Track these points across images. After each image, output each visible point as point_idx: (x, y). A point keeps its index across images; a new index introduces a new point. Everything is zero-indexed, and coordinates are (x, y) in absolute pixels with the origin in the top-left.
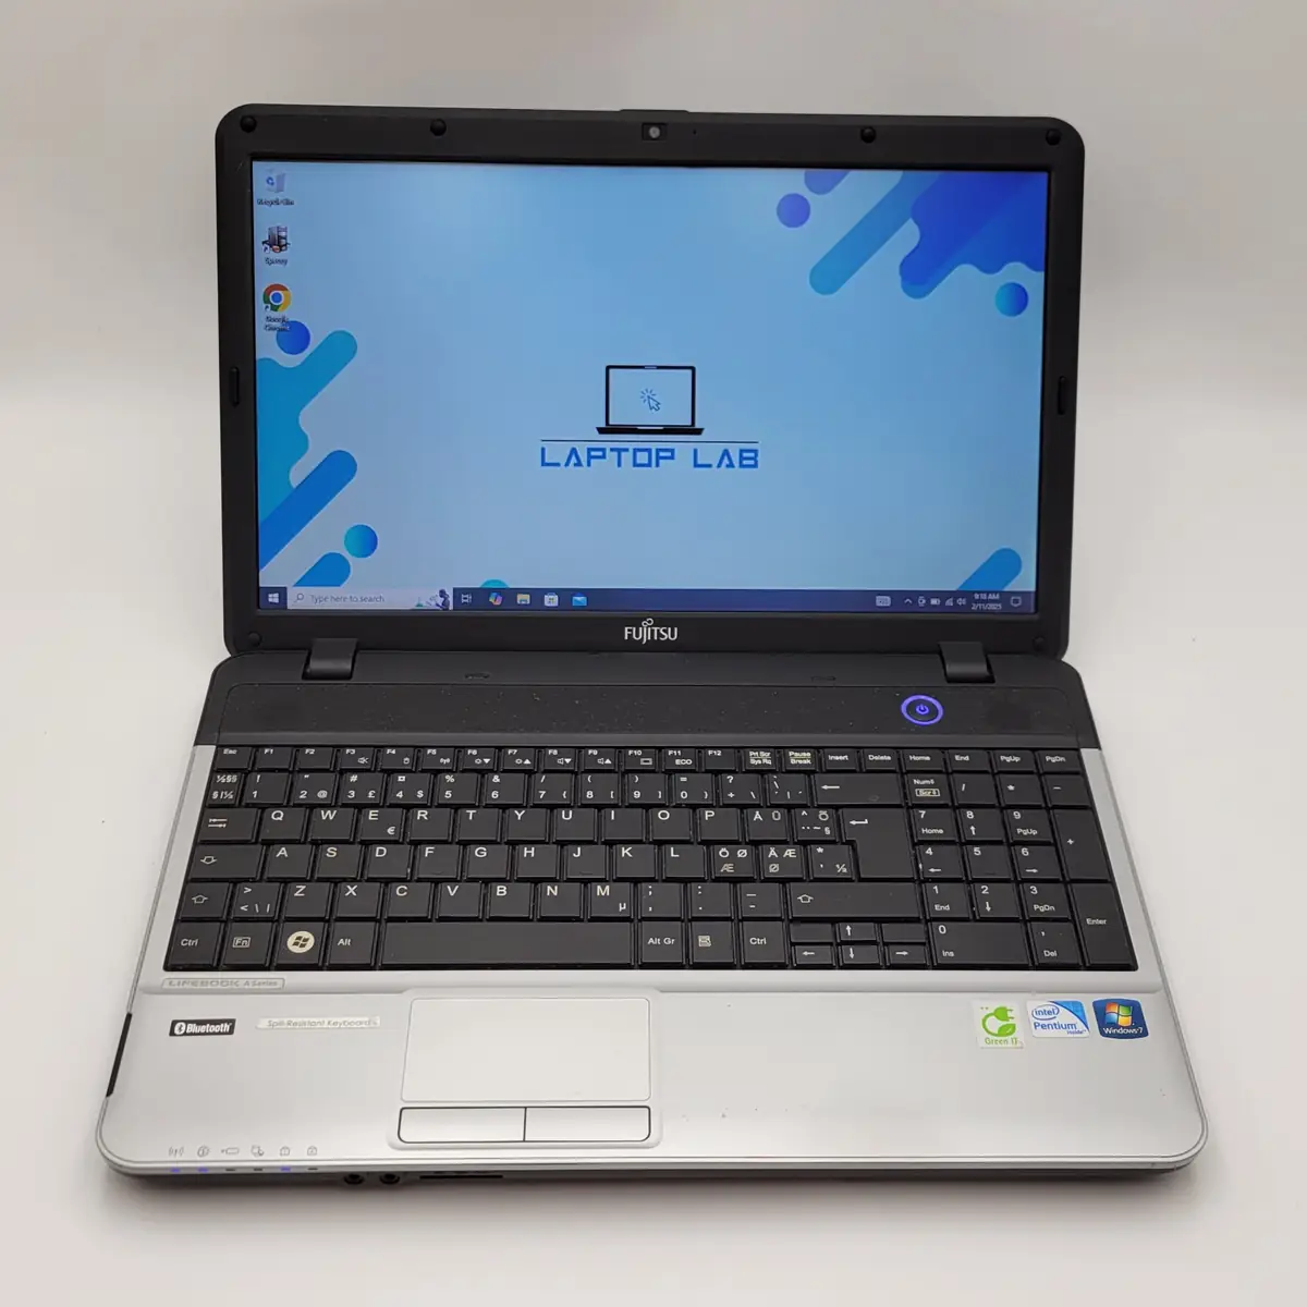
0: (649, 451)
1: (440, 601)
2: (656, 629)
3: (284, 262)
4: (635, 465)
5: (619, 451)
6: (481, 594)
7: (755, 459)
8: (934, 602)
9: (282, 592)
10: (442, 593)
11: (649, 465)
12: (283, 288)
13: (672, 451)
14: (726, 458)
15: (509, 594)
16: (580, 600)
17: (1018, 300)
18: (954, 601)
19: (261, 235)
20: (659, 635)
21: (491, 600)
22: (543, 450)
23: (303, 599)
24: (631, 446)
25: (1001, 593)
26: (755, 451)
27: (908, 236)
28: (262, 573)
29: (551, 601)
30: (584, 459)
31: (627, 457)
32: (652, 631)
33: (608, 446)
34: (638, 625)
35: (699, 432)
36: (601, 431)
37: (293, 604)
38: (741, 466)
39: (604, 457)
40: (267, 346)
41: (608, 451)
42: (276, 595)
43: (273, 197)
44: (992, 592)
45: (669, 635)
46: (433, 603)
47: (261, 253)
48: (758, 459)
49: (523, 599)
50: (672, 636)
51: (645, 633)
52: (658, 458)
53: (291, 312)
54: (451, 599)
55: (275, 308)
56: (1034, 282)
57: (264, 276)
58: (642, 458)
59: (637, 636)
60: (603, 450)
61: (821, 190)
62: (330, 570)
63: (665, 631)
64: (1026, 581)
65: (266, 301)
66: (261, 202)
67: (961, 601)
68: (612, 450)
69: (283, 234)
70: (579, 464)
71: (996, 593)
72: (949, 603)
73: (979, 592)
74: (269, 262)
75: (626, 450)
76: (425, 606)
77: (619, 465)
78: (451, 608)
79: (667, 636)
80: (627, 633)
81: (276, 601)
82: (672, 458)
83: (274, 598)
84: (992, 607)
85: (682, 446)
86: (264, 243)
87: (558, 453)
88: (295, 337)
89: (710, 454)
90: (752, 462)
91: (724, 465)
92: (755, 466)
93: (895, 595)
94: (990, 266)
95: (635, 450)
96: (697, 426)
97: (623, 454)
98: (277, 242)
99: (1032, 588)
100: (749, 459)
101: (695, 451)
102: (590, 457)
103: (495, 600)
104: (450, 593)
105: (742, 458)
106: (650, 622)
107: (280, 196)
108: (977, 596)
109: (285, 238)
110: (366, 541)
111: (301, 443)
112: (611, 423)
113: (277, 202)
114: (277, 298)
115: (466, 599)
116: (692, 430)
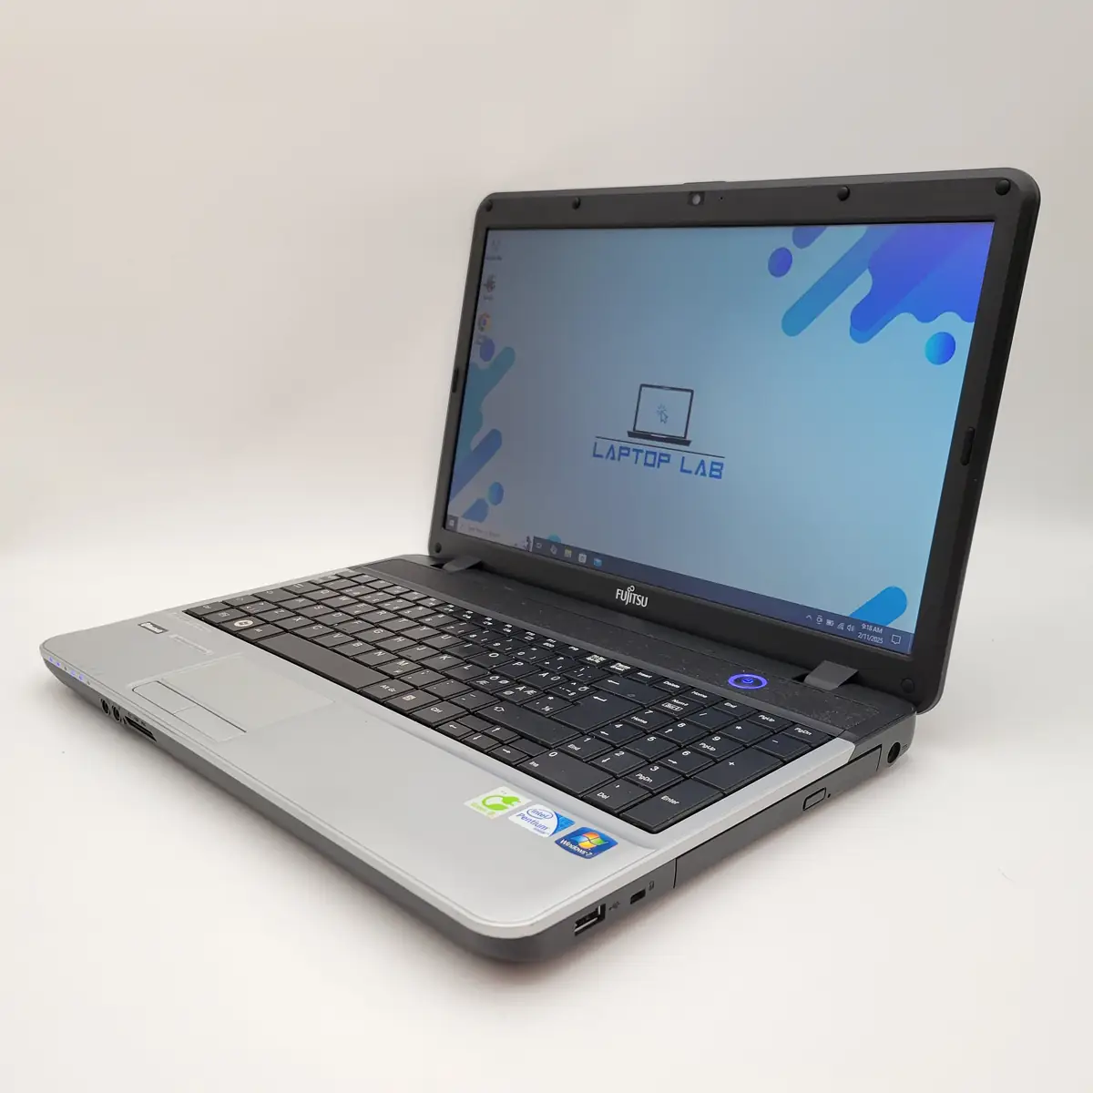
0: (655, 453)
1: (526, 543)
2: (635, 595)
3: (492, 298)
4: (646, 464)
5: (638, 451)
6: (548, 543)
7: (720, 471)
8: (829, 622)
9: (456, 519)
10: (528, 539)
11: (653, 465)
12: (488, 316)
13: (669, 456)
14: (702, 467)
15: (562, 547)
16: (598, 561)
17: (946, 347)
18: (845, 627)
19: (485, 279)
20: (636, 601)
21: (552, 550)
22: (596, 444)
23: (464, 527)
24: (646, 449)
25: (885, 628)
26: (722, 465)
27: (863, 285)
28: (450, 505)
29: (582, 558)
30: (616, 455)
31: (642, 456)
32: (633, 596)
33: (632, 447)
34: (625, 590)
35: (687, 443)
36: (630, 434)
37: (459, 529)
38: (711, 476)
39: (627, 455)
40: (476, 355)
41: (631, 450)
42: (453, 521)
43: (494, 254)
44: (877, 626)
45: (642, 602)
46: (522, 545)
47: (483, 293)
48: (723, 471)
49: (568, 553)
50: (644, 603)
51: (627, 596)
52: (660, 460)
53: (489, 332)
54: (532, 544)
55: (483, 330)
56: (963, 332)
57: (482, 307)
59: (623, 598)
60: (628, 449)
62: (479, 510)
63: (640, 598)
64: (907, 622)
65: (480, 324)
67: (851, 628)
68: (634, 450)
69: (494, 279)
70: (613, 458)
71: (881, 627)
72: (841, 626)
73: (867, 623)
74: (485, 298)
75: (642, 451)
76: (519, 546)
77: (636, 462)
78: (531, 550)
79: (641, 603)
80: (618, 593)
81: (453, 525)
82: (668, 461)
83: (452, 523)
84: (876, 640)
85: (675, 452)
86: (485, 285)
87: (603, 448)
89: (693, 462)
90: (718, 474)
91: (699, 473)
92: (719, 477)
94: (926, 316)
95: (647, 452)
96: (688, 438)
97: (640, 454)
98: (491, 285)
99: (914, 632)
100: (717, 470)
101: (683, 458)
102: (621, 454)
103: (554, 551)
104: (532, 539)
105: (712, 469)
106: (632, 588)
107: (497, 254)
108: (864, 626)
109: (494, 282)
110: (498, 493)
111: (479, 422)
112: (637, 428)
113: (494, 258)
114: (485, 322)
115: (539, 546)
116: (684, 442)
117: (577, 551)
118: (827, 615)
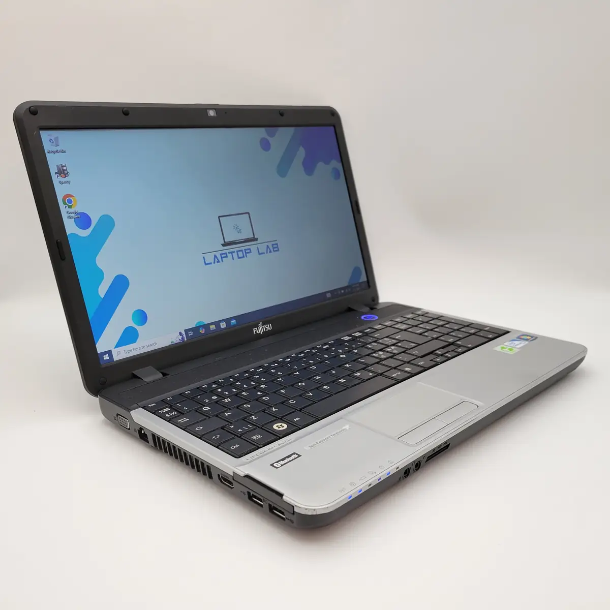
0: (242, 251)
1: (180, 337)
2: (264, 326)
3: (69, 182)
4: (239, 258)
5: (232, 253)
6: (195, 329)
7: (277, 247)
8: (343, 291)
9: (109, 353)
10: (180, 334)
11: (243, 257)
12: (72, 196)
13: (250, 249)
14: (268, 249)
15: (206, 326)
16: (233, 322)
17: (337, 173)
19: (53, 170)
20: (266, 329)
22: (204, 258)
23: (120, 354)
25: (359, 283)
26: (277, 244)
27: (301, 153)
28: (97, 346)
29: (223, 325)
30: (220, 260)
31: (235, 255)
32: (263, 328)
33: (227, 251)
34: (258, 327)
35: (257, 239)
36: (223, 245)
37: (116, 358)
38: (274, 251)
39: (227, 257)
40: (70, 227)
41: (228, 254)
42: (107, 355)
43: (55, 149)
44: (356, 284)
45: (269, 328)
46: (178, 339)
47: (56, 179)
48: (279, 247)
49: (213, 327)
51: (260, 329)
52: (246, 253)
53: (79, 208)
54: (184, 336)
55: (70, 207)
56: (340, 167)
57: (61, 191)
58: (240, 254)
59: (258, 331)
60: (226, 253)
61: (272, 135)
62: (129, 336)
63: (267, 326)
64: (364, 277)
65: (65, 203)
66: (49, 152)
67: (350, 289)
69: (65, 168)
70: (219, 262)
72: (347, 290)
74: (62, 183)
75: (234, 252)
76: (175, 342)
77: (233, 259)
78: (186, 340)
79: (268, 328)
80: (254, 331)
81: (108, 358)
82: (250, 252)
83: (106, 357)
85: (253, 246)
86: (56, 173)
87: (210, 258)
88: (83, 220)
89: (263, 248)
91: (268, 252)
92: (278, 250)
93: (331, 292)
94: (327, 162)
95: (237, 252)
96: (256, 237)
97: (233, 254)
98: (62, 172)
99: (366, 279)
100: (276, 248)
101: (258, 248)
102: (222, 258)
103: (202, 331)
104: (183, 333)
105: (274, 248)
106: (261, 324)
107: (58, 148)
108: (353, 286)
109: (66, 170)
110: (142, 317)
111: (100, 275)
112: (226, 241)
113: (57, 152)
114: (70, 201)
115: (190, 334)
116: (254, 239)
117: (217, 324)
118: (341, 289)
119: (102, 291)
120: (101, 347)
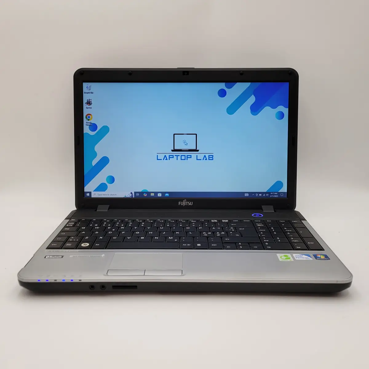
0: (185, 156)
2: (187, 202)
3: (91, 108)
4: (181, 159)
5: (177, 156)
6: (141, 193)
7: (212, 158)
8: (260, 195)
9: (90, 193)
10: (131, 193)
11: (185, 159)
12: (90, 115)
13: (191, 156)
14: (205, 158)
15: (149, 193)
16: (167, 195)
17: (281, 115)
18: (266, 195)
19: (85, 101)
21: (144, 195)
22: (157, 155)
23: (95, 195)
24: (180, 155)
25: (278, 193)
26: (213, 156)
27: (252, 99)
28: (85, 188)
29: (160, 195)
30: (168, 158)
31: (179, 157)
32: (186, 203)
33: (174, 155)
34: (182, 201)
35: (198, 151)
36: (172, 151)
37: (93, 196)
38: (209, 159)
39: (173, 157)
40: (86, 129)
41: (174, 156)
42: (89, 194)
43: (88, 91)
44: (275, 192)
46: (129, 196)
47: (85, 106)
49: (152, 194)
50: (191, 204)
51: (184, 203)
52: (187, 158)
53: (92, 121)
54: (134, 195)
55: (88, 120)
56: (286, 111)
57: (86, 112)
58: (183, 158)
59: (182, 204)
60: (173, 156)
61: (229, 87)
62: (102, 187)
63: (189, 203)
64: (284, 189)
65: (86, 118)
66: (85, 93)
67: (267, 195)
68: (175, 156)
69: (91, 101)
70: (167, 159)
71: (276, 192)
72: (264, 195)
73: (272, 192)
74: (87, 108)
75: (179, 156)
76: (127, 196)
77: (177, 159)
78: (134, 197)
79: (190, 204)
80: (179, 203)
81: (89, 195)
82: (191, 157)
83: (88, 195)
84: (276, 196)
85: (194, 154)
86: (86, 103)
87: (161, 156)
88: (94, 127)
89: (201, 156)
90: (212, 159)
92: (213, 159)
93: (250, 193)
94: (274, 107)
95: (181, 156)
96: (197, 149)
98: (89, 103)
99: (286, 192)
100: (211, 158)
101: (197, 156)
102: (169, 158)
103: (145, 195)
104: (133, 193)
105: (209, 158)
106: (185, 200)
107: (90, 91)
108: (271, 193)
109: (91, 102)
110: (112, 180)
111: (95, 155)
112: (175, 148)
113: (89, 93)
114: (89, 117)
115: (138, 194)
116: (196, 150)
117: (156, 193)
118: (259, 193)
119: (94, 162)
120: (86, 189)
